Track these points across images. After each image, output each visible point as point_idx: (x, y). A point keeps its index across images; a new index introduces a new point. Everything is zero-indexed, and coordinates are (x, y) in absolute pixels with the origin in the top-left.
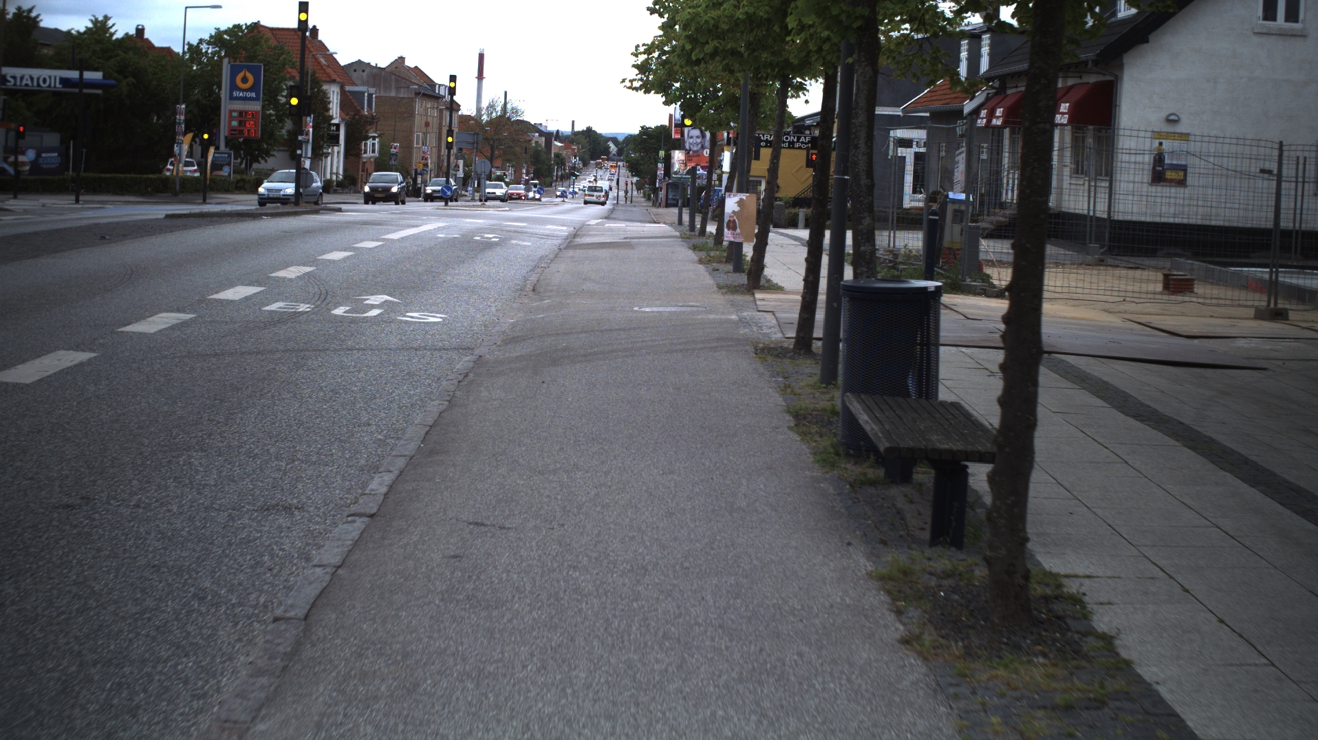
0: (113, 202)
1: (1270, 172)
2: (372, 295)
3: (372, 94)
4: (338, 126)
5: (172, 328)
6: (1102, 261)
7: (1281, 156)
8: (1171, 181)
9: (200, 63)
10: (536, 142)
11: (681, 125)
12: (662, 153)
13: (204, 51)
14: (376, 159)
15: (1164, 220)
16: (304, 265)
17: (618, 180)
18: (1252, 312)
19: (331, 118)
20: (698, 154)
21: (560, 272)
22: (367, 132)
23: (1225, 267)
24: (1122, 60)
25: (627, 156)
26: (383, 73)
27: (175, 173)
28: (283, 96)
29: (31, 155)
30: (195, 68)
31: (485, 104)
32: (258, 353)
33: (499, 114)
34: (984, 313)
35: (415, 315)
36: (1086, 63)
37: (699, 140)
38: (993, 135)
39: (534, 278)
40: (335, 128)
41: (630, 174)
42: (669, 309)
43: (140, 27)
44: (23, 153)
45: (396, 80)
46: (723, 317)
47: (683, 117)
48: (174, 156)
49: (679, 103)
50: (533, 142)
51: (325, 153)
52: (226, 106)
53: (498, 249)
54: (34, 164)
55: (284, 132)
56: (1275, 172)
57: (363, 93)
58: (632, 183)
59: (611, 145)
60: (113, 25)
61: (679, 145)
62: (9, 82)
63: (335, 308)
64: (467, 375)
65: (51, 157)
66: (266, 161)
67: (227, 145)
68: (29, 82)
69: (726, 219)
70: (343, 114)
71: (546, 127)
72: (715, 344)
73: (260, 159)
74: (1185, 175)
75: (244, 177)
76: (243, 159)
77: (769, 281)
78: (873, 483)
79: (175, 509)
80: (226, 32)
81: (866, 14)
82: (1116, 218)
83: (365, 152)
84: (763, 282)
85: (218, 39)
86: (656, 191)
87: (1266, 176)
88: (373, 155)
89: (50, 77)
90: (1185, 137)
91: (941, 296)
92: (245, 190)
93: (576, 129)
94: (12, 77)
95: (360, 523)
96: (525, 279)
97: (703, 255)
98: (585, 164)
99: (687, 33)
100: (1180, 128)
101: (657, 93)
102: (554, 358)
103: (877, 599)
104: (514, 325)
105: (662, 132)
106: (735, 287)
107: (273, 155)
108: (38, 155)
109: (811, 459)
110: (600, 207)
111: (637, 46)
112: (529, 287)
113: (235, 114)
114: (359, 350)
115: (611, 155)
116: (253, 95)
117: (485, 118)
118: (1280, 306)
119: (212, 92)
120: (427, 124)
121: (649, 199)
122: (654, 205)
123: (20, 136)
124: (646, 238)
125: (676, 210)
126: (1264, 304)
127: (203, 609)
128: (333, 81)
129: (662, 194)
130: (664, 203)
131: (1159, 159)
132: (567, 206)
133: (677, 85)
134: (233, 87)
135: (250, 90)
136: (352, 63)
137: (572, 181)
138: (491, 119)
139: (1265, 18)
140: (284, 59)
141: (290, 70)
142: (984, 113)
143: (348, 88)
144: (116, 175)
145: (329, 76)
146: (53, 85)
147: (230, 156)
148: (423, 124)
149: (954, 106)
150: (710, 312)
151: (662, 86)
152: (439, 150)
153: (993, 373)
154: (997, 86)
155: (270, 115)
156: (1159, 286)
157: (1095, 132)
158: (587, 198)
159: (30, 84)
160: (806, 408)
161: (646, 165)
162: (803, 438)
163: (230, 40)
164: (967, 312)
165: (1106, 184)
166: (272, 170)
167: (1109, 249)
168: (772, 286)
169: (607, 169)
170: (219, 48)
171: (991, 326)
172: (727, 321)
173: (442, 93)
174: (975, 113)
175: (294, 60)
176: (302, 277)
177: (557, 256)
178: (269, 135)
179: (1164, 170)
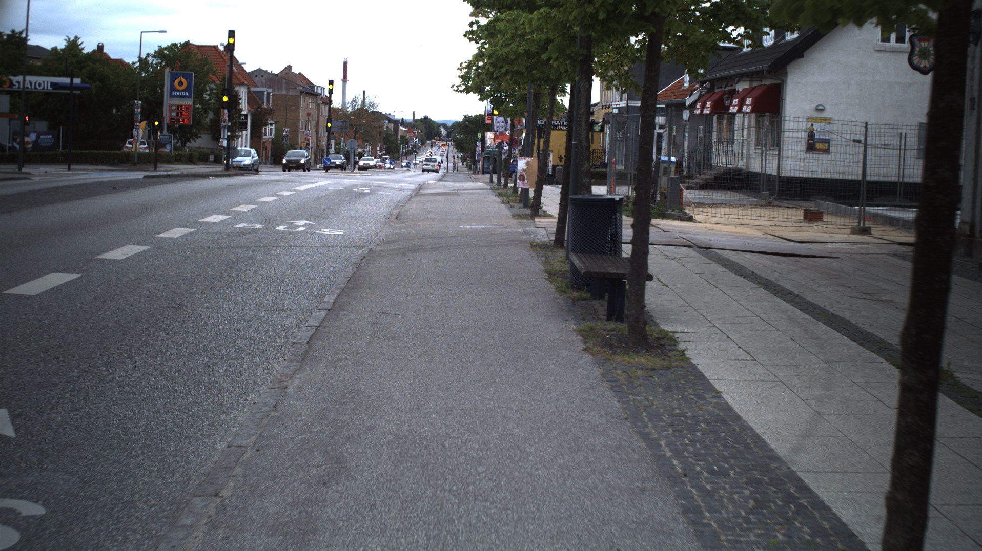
0: (92, 170)
1: (859, 142)
2: (297, 220)
3: (270, 93)
4: (246, 116)
5: (186, 235)
6: (770, 203)
7: (866, 131)
8: (819, 150)
9: (147, 71)
10: (387, 128)
11: (491, 114)
12: (480, 135)
13: (150, 62)
14: (273, 140)
15: (815, 176)
16: (250, 204)
17: (448, 154)
18: (849, 231)
19: (241, 110)
20: (502, 134)
21: (413, 208)
22: (267, 120)
23: (852, 206)
24: (786, 69)
25: (454, 137)
26: (277, 78)
27: (133, 150)
28: (206, 94)
29: (33, 137)
30: (143, 75)
31: (349, 99)
32: (241, 247)
33: (359, 106)
34: (676, 229)
35: (326, 231)
36: (762, 71)
37: (503, 125)
38: (706, 120)
39: (396, 212)
40: (244, 117)
41: (456, 151)
42: (481, 227)
43: (101, 45)
44: (28, 136)
45: (286, 83)
46: (514, 230)
47: (493, 109)
48: (132, 137)
49: (489, 100)
50: (385, 127)
51: (237, 136)
52: (168, 102)
53: (370, 196)
54: (35, 143)
55: (207, 120)
56: (863, 142)
57: (264, 92)
58: (458, 157)
59: (442, 129)
60: (82, 43)
61: (490, 128)
62: (15, 85)
63: (277, 227)
64: (365, 257)
65: (47, 138)
66: (195, 141)
67: (168, 130)
68: (29, 86)
69: (518, 174)
70: (249, 108)
71: (394, 116)
72: (508, 243)
73: (191, 140)
74: (829, 146)
75: (181, 152)
76: (178, 140)
77: (545, 212)
78: (584, 299)
79: (227, 309)
80: (166, 48)
81: (585, 53)
82: (783, 175)
83: (265, 135)
84: (540, 212)
85: (160, 53)
86: (475, 162)
87: (857, 144)
88: (270, 137)
89: (44, 82)
90: (828, 121)
91: (650, 220)
92: (182, 161)
93: (416, 118)
94: (17, 82)
95: (324, 313)
96: (391, 214)
97: (505, 199)
98: (423, 144)
99: (491, 61)
100: (826, 115)
101: (474, 93)
102: (415, 249)
103: (577, 339)
104: (387, 236)
105: (480, 118)
106: (523, 215)
107: (200, 137)
108: (38, 137)
109: (555, 290)
110: (435, 174)
111: (462, 63)
112: (394, 217)
113: (174, 108)
114: (299, 247)
115: (442, 137)
116: (187, 94)
117: (350, 109)
118: (866, 226)
119: (156, 92)
120: (309, 115)
121: (470, 168)
122: (474, 173)
123: (27, 123)
124: (467, 190)
125: (488, 176)
126: (856, 224)
127: (257, 343)
128: (243, 84)
129: (480, 165)
130: (481, 171)
131: (811, 135)
132: (411, 173)
133: (488, 88)
134: (173, 88)
135: (185, 90)
136: (254, 71)
137: (413, 156)
138: (354, 111)
139: (883, 40)
140: (208, 68)
141: (211, 76)
142: (699, 105)
143: (252, 89)
144: (93, 151)
145: (239, 80)
146: (45, 88)
147: (171, 137)
148: (306, 114)
149: (679, 100)
150: (507, 228)
151: (477, 88)
152: (317, 133)
153: (668, 257)
154: (708, 86)
155: (198, 108)
156: (802, 218)
157: (770, 117)
158: (425, 167)
159: (30, 87)
160: (555, 270)
161: (468, 144)
162: (552, 283)
163: (169, 54)
164: (665, 228)
165: (777, 152)
166: (200, 147)
167: (778, 195)
168: (546, 215)
169: (439, 147)
170: (161, 60)
171: (677, 235)
172: (516, 232)
173: (319, 91)
174: (693, 105)
175: (215, 69)
176: (252, 210)
177: (409, 200)
178: (197, 123)
179: (815, 143)
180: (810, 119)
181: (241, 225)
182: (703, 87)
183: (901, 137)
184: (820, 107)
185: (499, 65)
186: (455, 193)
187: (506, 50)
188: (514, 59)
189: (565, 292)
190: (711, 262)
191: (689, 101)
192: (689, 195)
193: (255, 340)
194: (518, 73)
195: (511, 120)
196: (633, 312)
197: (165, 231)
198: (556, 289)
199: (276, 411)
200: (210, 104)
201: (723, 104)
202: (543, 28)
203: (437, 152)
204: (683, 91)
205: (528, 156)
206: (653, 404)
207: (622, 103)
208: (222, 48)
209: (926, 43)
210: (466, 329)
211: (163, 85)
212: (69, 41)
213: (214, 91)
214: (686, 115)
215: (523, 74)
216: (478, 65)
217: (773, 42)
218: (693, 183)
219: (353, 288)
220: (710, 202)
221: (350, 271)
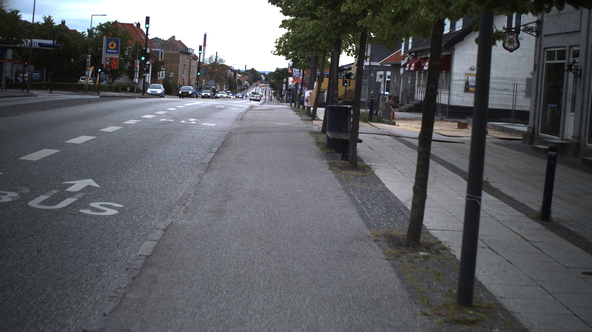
2: (190, 119)
3: (162, 52)
5: (137, 123)
9: (92, 38)
10: (230, 74)
11: (292, 68)
12: (285, 80)
13: (94, 32)
14: (164, 79)
15: (469, 105)
16: (163, 111)
17: (266, 91)
20: (298, 78)
22: (161, 68)
25: (269, 81)
26: (167, 43)
27: (85, 83)
28: (127, 52)
31: (207, 57)
32: (166, 129)
33: (214, 61)
34: (385, 128)
35: (206, 124)
37: (298, 73)
38: (412, 73)
40: (148, 66)
41: (271, 89)
42: (285, 124)
43: (63, 21)
45: (172, 46)
47: (293, 64)
48: (84, 75)
49: (291, 59)
50: (228, 74)
52: (105, 56)
53: (225, 110)
54: (30, 77)
55: (127, 67)
57: (159, 51)
58: (272, 93)
59: (262, 76)
60: (53, 20)
61: (291, 75)
63: (181, 121)
64: (228, 135)
65: (37, 75)
66: (119, 79)
69: (305, 99)
70: (151, 60)
71: (234, 68)
72: (298, 131)
73: (117, 78)
75: (112, 85)
76: (110, 78)
77: (318, 118)
79: (168, 152)
80: (104, 25)
82: (451, 104)
83: (159, 77)
84: (316, 118)
85: (100, 27)
86: (282, 96)
88: (162, 78)
89: (34, 43)
92: (112, 90)
93: (247, 69)
95: (213, 154)
96: (238, 118)
97: (298, 112)
98: (251, 85)
101: (283, 55)
102: (252, 132)
103: (326, 166)
104: (237, 127)
105: (285, 70)
106: (307, 120)
107: (122, 77)
108: (32, 74)
110: (257, 102)
113: (108, 59)
114: (194, 130)
115: (262, 81)
116: (116, 51)
117: (208, 63)
119: (97, 50)
120: (184, 65)
121: (279, 100)
122: (281, 102)
123: (26, 66)
124: (278, 108)
125: (289, 103)
129: (285, 98)
130: (285, 101)
131: (467, 83)
133: (291, 53)
134: (108, 48)
136: (153, 38)
138: (211, 64)
140: (128, 36)
141: (130, 41)
142: (408, 65)
143: (152, 49)
146: (35, 46)
147: (106, 76)
148: (183, 65)
149: (398, 62)
150: (298, 125)
151: (285, 53)
152: (189, 77)
153: (377, 139)
154: (414, 55)
155: (122, 60)
156: (457, 127)
157: (445, 73)
158: (252, 98)
159: (26, 45)
160: (321, 142)
161: (278, 85)
162: (318, 147)
163: (105, 28)
164: (379, 128)
165: (448, 92)
166: (122, 83)
167: (448, 115)
168: (319, 120)
169: (260, 87)
170: (101, 31)
171: (385, 131)
172: (303, 127)
173: (191, 52)
174: (405, 66)
175: (132, 37)
176: (165, 114)
177: (247, 112)
178: (121, 68)
179: (469, 87)
180: (466, 74)
181: (163, 120)
182: (411, 55)
183: (514, 85)
184: (472, 68)
185: (296, 43)
186: (271, 109)
187: (300, 35)
188: (304, 40)
189: (324, 150)
190: (398, 141)
191: (403, 63)
192: (397, 114)
193: (184, 163)
194: (306, 46)
195: (303, 71)
196: (352, 154)
197: (126, 121)
198: (320, 149)
199: (200, 184)
200: (129, 58)
201: (421, 64)
202: (315, 29)
203: (259, 89)
204: (400, 57)
205: (311, 90)
206: (355, 186)
207: (367, 63)
208: (135, 25)
209: (512, 36)
210: (278, 161)
211: (102, 46)
212: (45, 19)
213: (131, 50)
214: (402, 71)
215: (308, 47)
216: (285, 40)
217: (449, 31)
218: (403, 108)
219: (225, 146)
220: (409, 118)
221: (223, 139)
